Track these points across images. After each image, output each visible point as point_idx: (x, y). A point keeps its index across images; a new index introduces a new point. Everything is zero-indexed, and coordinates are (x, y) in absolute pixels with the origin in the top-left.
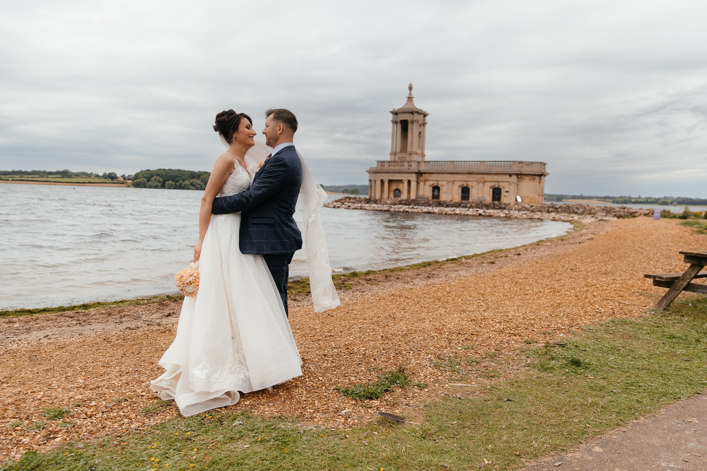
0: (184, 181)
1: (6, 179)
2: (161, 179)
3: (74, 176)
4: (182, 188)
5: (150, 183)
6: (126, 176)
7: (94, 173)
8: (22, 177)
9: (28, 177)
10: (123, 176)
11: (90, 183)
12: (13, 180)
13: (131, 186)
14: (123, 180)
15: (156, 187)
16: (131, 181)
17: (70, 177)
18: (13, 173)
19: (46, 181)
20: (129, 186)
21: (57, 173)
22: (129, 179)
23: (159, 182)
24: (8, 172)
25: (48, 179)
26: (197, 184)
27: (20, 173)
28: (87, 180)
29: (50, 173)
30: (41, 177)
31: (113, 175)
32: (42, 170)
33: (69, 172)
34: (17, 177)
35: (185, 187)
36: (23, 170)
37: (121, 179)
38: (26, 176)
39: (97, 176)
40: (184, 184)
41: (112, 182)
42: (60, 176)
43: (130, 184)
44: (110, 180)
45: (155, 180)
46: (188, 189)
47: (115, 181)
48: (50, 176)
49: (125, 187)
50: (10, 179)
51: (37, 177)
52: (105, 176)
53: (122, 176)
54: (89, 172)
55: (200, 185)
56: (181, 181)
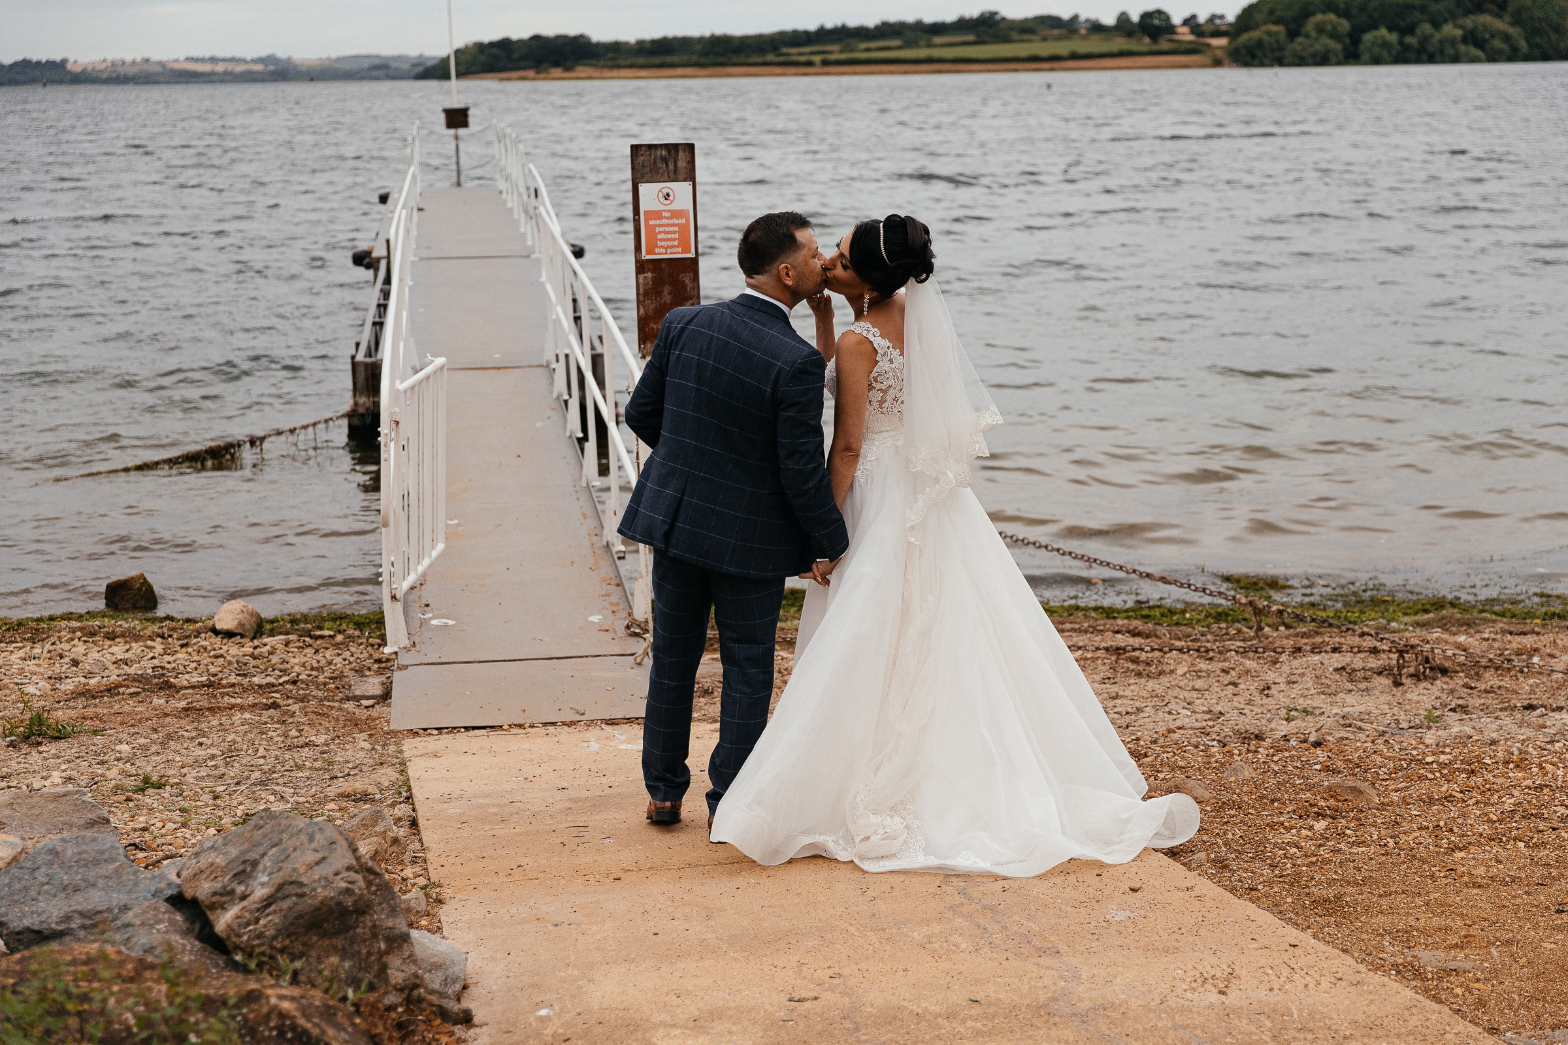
0: (1437, 25)
1: (803, 59)
2: (1345, 25)
3: (1015, 35)
4: (1431, 59)
5: (1300, 43)
6: (1202, 18)
7: (1083, 18)
8: (852, 51)
9: (868, 50)
10: (1190, 21)
11: (1075, 56)
12: (825, 63)
13: (1226, 62)
14: (1191, 38)
15: (1322, 60)
16: (1222, 42)
17: (1006, 40)
18: (823, 36)
19: (930, 60)
20: (1217, 63)
21: (963, 25)
22: (1217, 34)
23: (1334, 35)
24: (806, 33)
25: (936, 53)
26: (1493, 36)
27: (842, 35)
28: (1063, 48)
29: (938, 29)
30: (909, 44)
31: (1156, 22)
32: (910, 18)
33: (998, 17)
34: (835, 51)
35: (1442, 52)
36: (852, 23)
37: (1185, 35)
38: (863, 46)
39: (1097, 28)
40: (1438, 36)
41: (1155, 48)
42: (971, 38)
43: (1219, 53)
44: (1147, 40)
45: (1320, 29)
46: (1455, 59)
47: (1164, 45)
48: (938, 40)
49: (1203, 66)
50: (817, 59)
51: (899, 48)
52: (1124, 26)
53: (1186, 22)
54: (1066, 15)
55: (1507, 38)
56: (1427, 28)
